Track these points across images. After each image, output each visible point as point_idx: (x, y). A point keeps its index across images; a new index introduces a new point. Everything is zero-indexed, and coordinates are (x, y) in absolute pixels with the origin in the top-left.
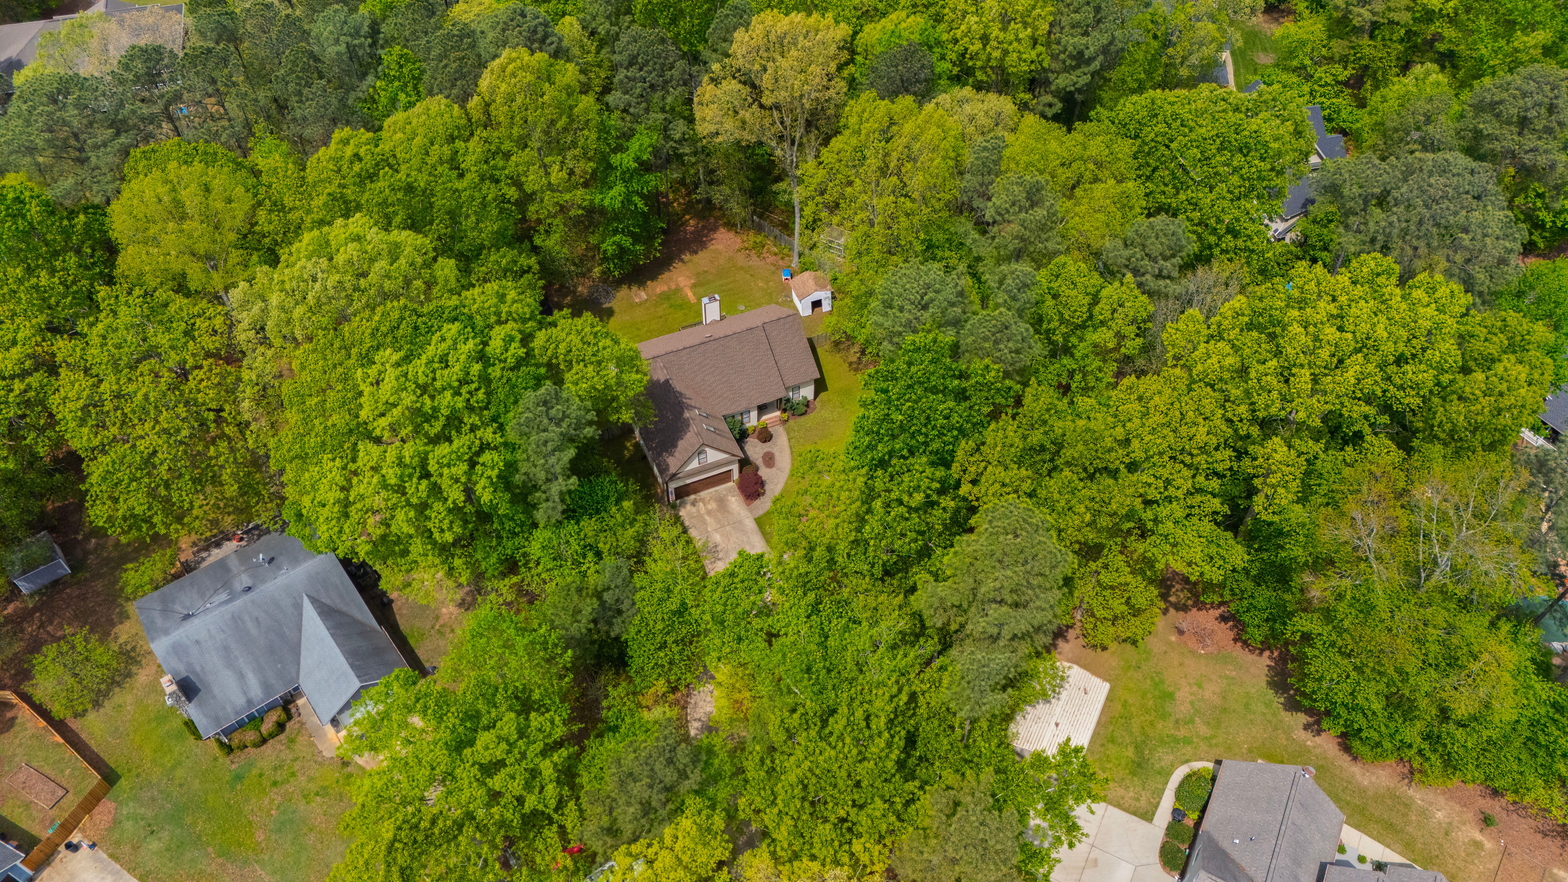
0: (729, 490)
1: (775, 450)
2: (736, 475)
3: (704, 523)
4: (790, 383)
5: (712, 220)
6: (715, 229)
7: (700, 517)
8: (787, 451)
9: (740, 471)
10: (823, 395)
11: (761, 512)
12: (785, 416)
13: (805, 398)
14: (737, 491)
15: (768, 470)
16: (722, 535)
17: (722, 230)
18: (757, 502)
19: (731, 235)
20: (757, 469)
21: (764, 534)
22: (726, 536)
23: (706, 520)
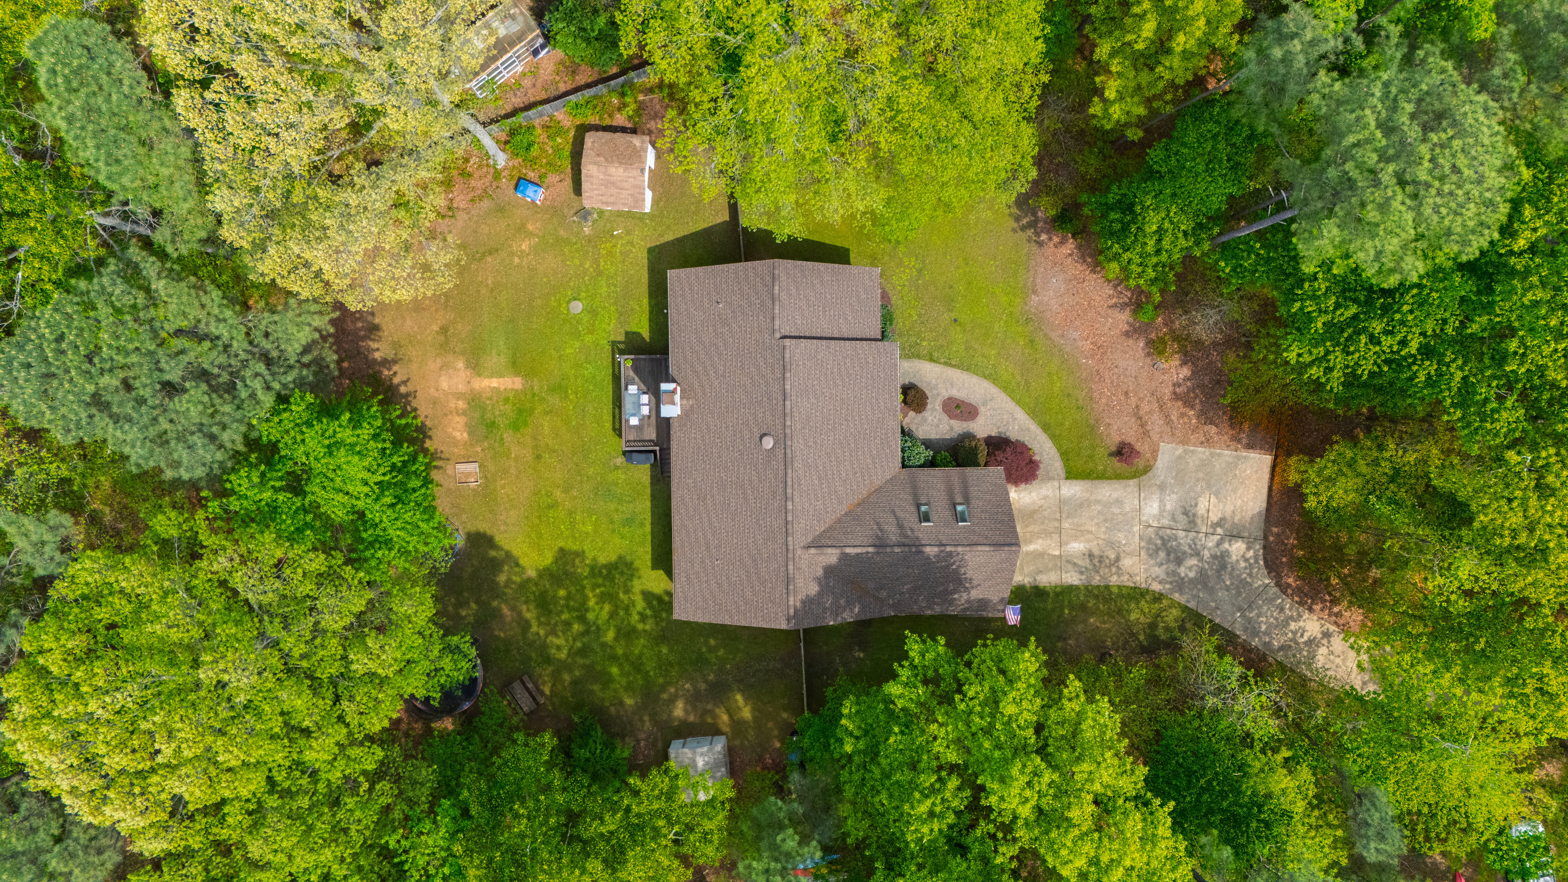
8: (954, 374)
15: (980, 420)
20: (970, 435)
21: (1101, 476)
22: (1079, 533)
23: (1035, 551)
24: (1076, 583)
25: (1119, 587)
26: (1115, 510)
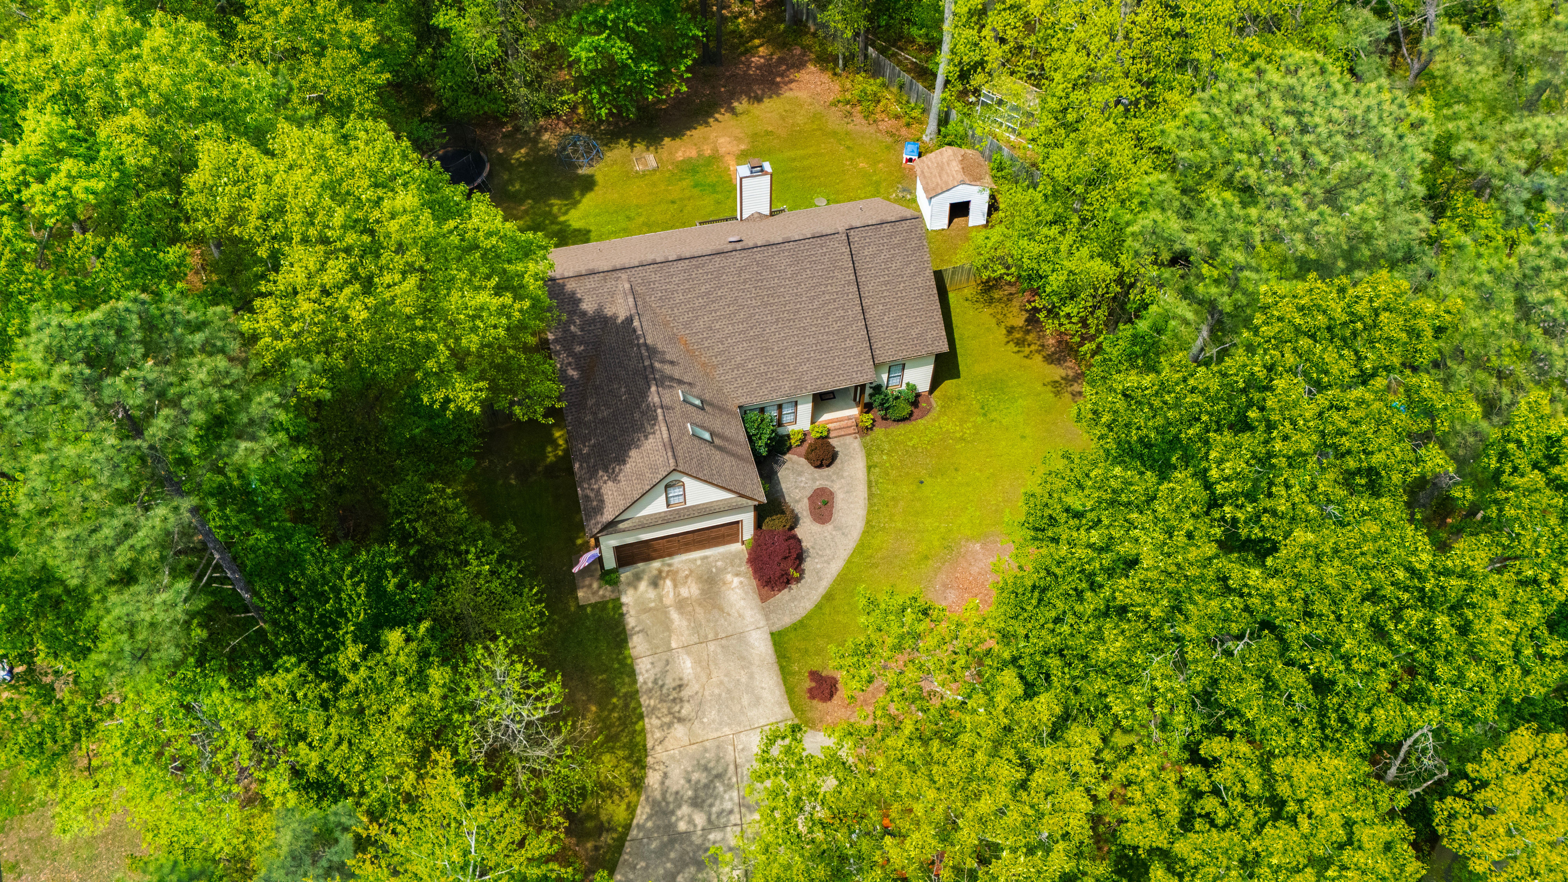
0: (731, 559)
1: (837, 488)
2: (748, 531)
3: (667, 626)
4: (885, 355)
5: (798, 51)
6: (800, 65)
7: (660, 612)
8: (861, 492)
9: (759, 524)
10: (948, 385)
11: (786, 620)
12: (867, 419)
13: (912, 388)
14: (746, 569)
15: (816, 527)
16: (698, 662)
17: (811, 67)
18: (784, 595)
19: (826, 77)
20: (795, 521)
21: (785, 672)
22: (705, 665)
23: (672, 621)
24: (640, 679)
25: (643, 730)
26: (745, 700)
